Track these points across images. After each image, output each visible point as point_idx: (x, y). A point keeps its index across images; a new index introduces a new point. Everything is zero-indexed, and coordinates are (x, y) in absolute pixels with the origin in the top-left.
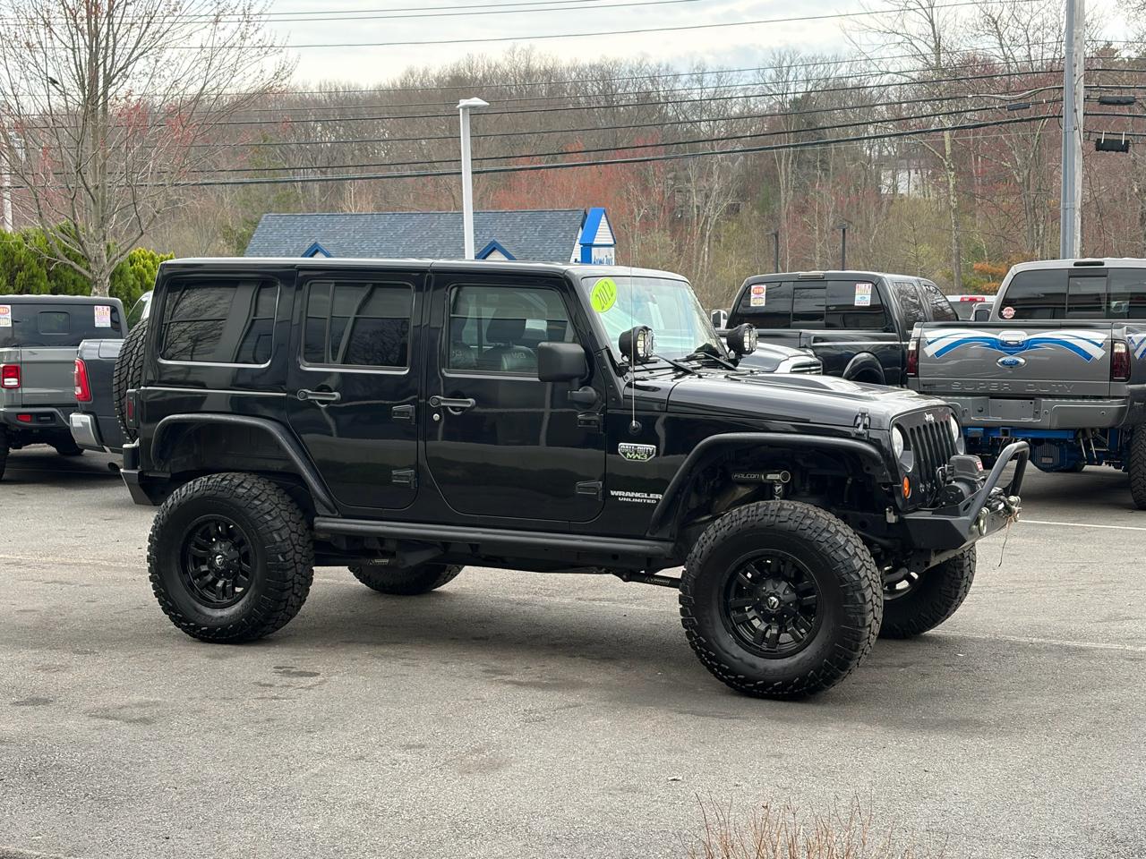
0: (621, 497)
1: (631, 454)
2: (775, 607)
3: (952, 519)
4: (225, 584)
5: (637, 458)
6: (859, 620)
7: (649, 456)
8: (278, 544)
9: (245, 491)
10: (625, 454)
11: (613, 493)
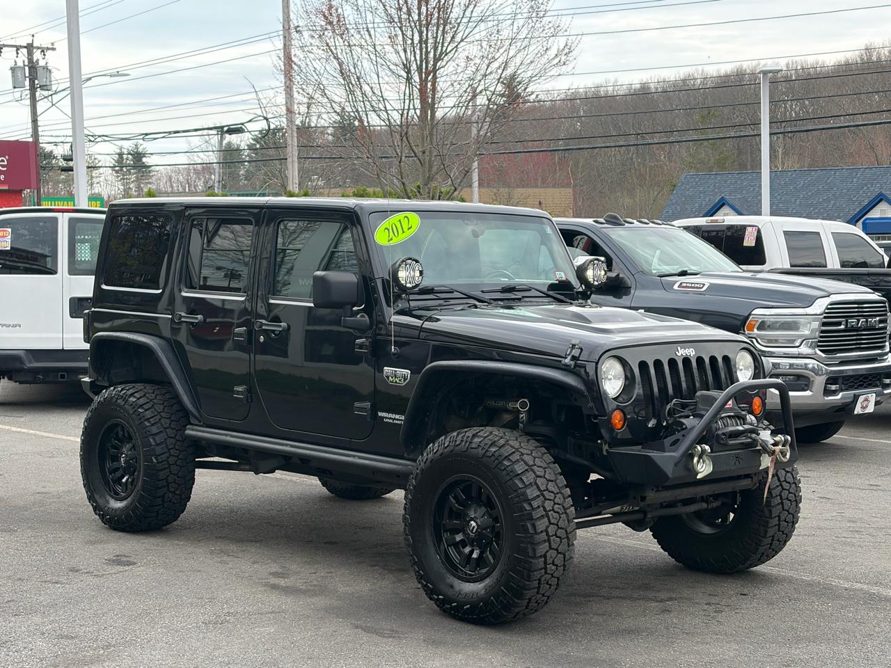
0: (386, 418)
1: (392, 377)
2: (474, 531)
3: (653, 454)
4: (128, 479)
5: (396, 382)
6: (530, 551)
7: (405, 380)
8: (153, 447)
9: (134, 400)
10: (388, 377)
11: (380, 414)
